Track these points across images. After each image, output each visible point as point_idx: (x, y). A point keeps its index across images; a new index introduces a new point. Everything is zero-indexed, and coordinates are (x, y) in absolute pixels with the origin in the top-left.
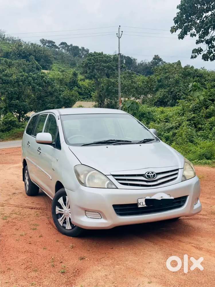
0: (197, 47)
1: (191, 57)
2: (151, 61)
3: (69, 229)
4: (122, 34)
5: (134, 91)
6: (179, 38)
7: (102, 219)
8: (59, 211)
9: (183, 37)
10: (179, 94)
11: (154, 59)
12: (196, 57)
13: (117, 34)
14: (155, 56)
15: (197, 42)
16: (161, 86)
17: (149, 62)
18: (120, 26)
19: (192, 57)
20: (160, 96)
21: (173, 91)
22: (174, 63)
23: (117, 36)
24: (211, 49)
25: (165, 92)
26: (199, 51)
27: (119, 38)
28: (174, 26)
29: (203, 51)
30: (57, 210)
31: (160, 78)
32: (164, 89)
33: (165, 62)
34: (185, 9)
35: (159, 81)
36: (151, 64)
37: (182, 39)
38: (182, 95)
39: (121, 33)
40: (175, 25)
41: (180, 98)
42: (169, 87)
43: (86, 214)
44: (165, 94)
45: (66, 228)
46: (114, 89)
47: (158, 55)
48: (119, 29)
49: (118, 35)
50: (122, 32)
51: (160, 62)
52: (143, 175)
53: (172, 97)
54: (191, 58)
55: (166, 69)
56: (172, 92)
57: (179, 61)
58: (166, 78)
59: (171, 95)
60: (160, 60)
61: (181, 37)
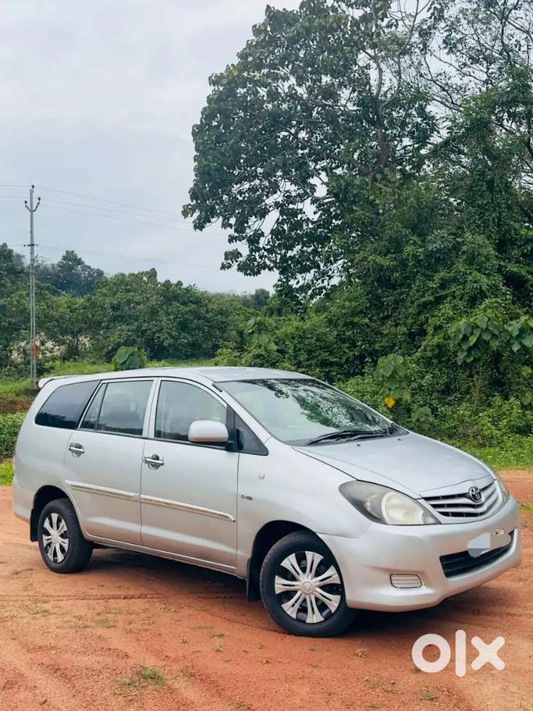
0: (231, 247)
1: (220, 266)
2: (57, 263)
3: (315, 622)
4: (39, 203)
5: (54, 326)
6: (196, 227)
7: (423, 587)
8: (284, 585)
9: (204, 227)
10: (158, 337)
11: (65, 258)
12: (230, 266)
13: (26, 202)
14: (67, 252)
15: (232, 239)
16: (121, 319)
17: (53, 264)
18: (33, 187)
19: (223, 267)
20: (120, 338)
21: (146, 330)
22: (143, 273)
23: (26, 206)
24: (254, 253)
25: (129, 331)
26: (235, 255)
27: (32, 211)
28: (190, 205)
29: (241, 256)
30: (278, 584)
31: (116, 302)
32: (127, 325)
33: (89, 267)
34: (209, 174)
35: (114, 308)
36: (59, 269)
37: (201, 230)
38: (167, 338)
39: (35, 201)
40: (192, 201)
41: (162, 343)
42: (137, 320)
43: (393, 582)
44: (130, 336)
45: (307, 621)
46: (6, 322)
47: (73, 252)
48: (32, 192)
49: (28, 204)
50: (39, 199)
51: (79, 266)
52: (466, 494)
53: (145, 343)
54: (221, 269)
55: (128, 285)
56: (143, 332)
57: (154, 269)
58: (129, 302)
59: (142, 337)
60: (79, 262)
61: (199, 226)
